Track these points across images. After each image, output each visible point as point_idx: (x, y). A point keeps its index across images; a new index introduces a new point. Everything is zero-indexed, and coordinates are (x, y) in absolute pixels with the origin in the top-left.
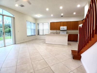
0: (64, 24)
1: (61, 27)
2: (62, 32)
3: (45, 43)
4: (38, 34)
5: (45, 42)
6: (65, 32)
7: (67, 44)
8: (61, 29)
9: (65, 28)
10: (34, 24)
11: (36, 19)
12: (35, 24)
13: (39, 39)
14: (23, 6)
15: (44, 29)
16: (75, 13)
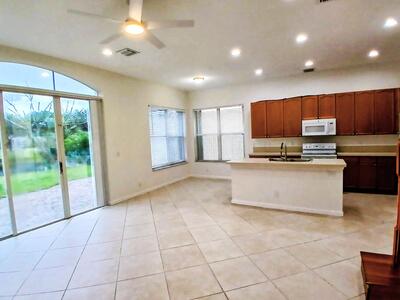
0: (318, 106)
1: (306, 123)
2: (312, 146)
3: (228, 201)
4: (200, 157)
5: (230, 199)
6: (327, 146)
7: (341, 213)
8: (304, 134)
9: (328, 125)
10: (180, 113)
11: (187, 93)
12: (184, 116)
13: (202, 180)
14: (134, 52)
15: (223, 132)
16: (374, 54)
